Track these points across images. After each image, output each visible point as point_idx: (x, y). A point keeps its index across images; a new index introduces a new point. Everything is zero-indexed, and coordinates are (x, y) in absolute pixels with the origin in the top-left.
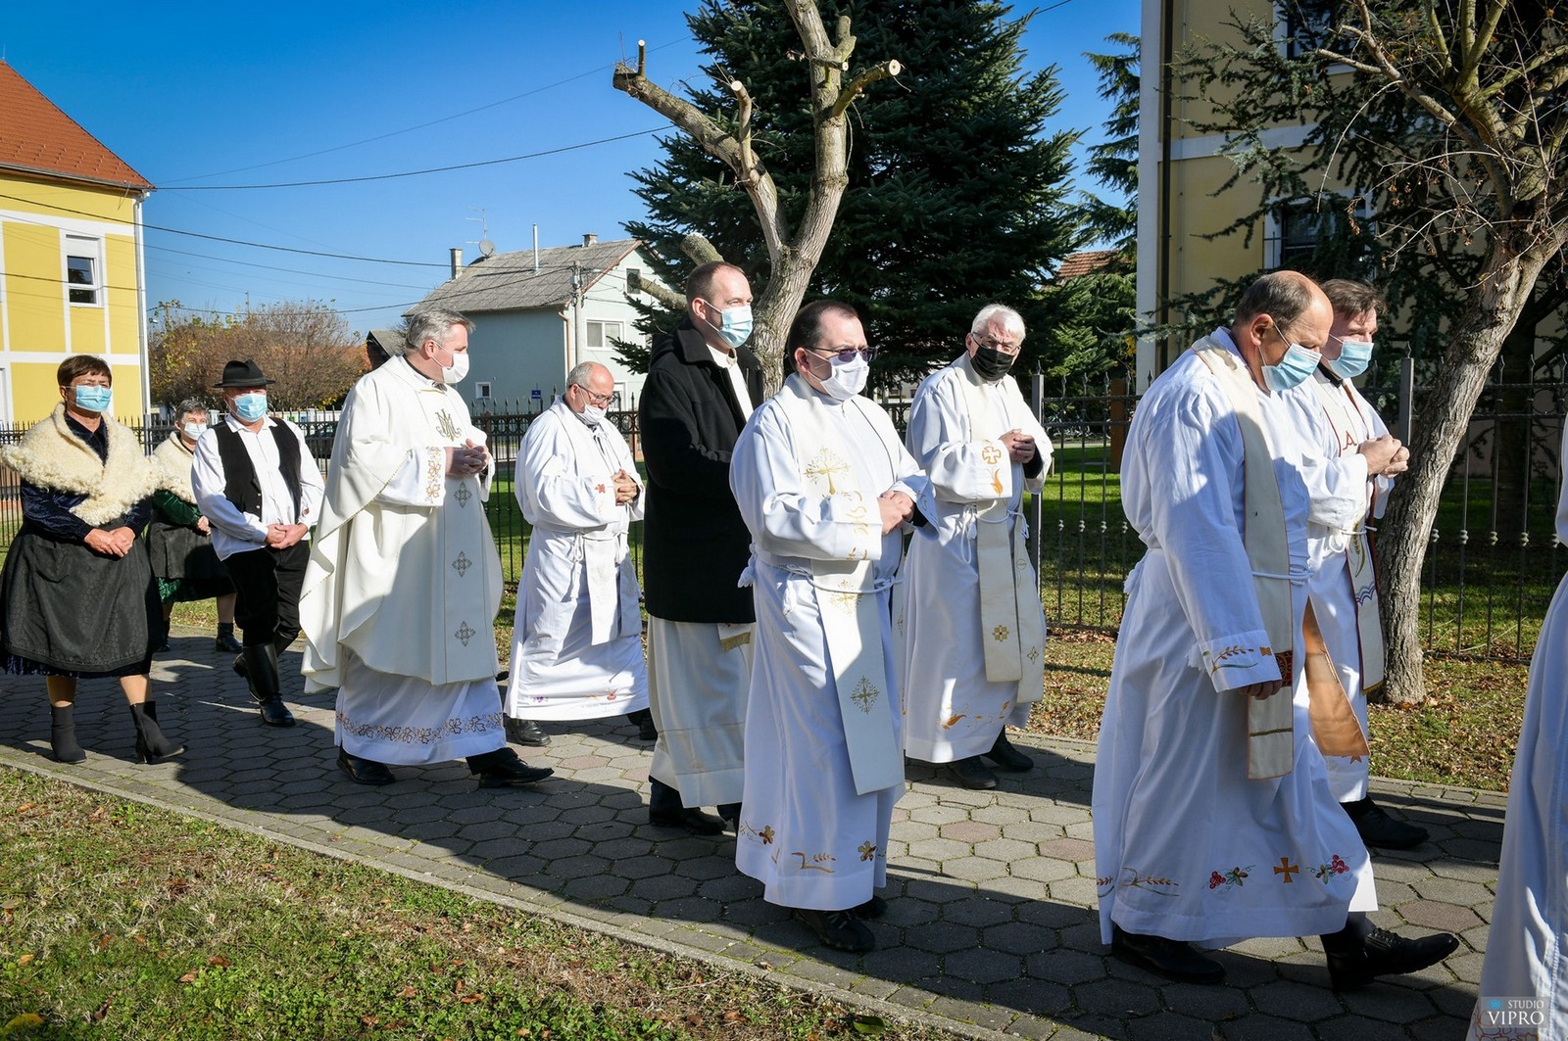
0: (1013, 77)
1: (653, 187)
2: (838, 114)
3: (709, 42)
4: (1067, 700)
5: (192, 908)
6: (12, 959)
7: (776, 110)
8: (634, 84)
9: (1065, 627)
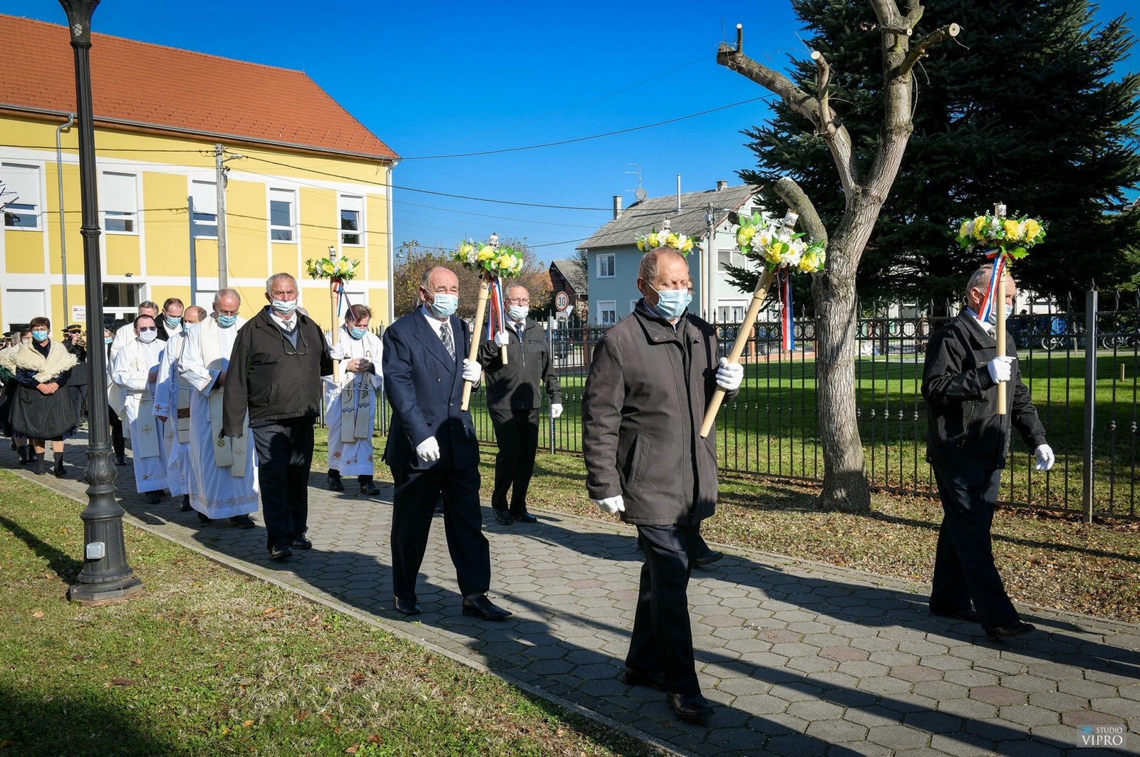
0: (1084, 30)
1: (762, 141)
2: (905, 72)
3: (810, 21)
4: (1109, 584)
5: (364, 697)
6: (239, 723)
7: (865, 72)
8: (733, 60)
9: (1118, 517)
